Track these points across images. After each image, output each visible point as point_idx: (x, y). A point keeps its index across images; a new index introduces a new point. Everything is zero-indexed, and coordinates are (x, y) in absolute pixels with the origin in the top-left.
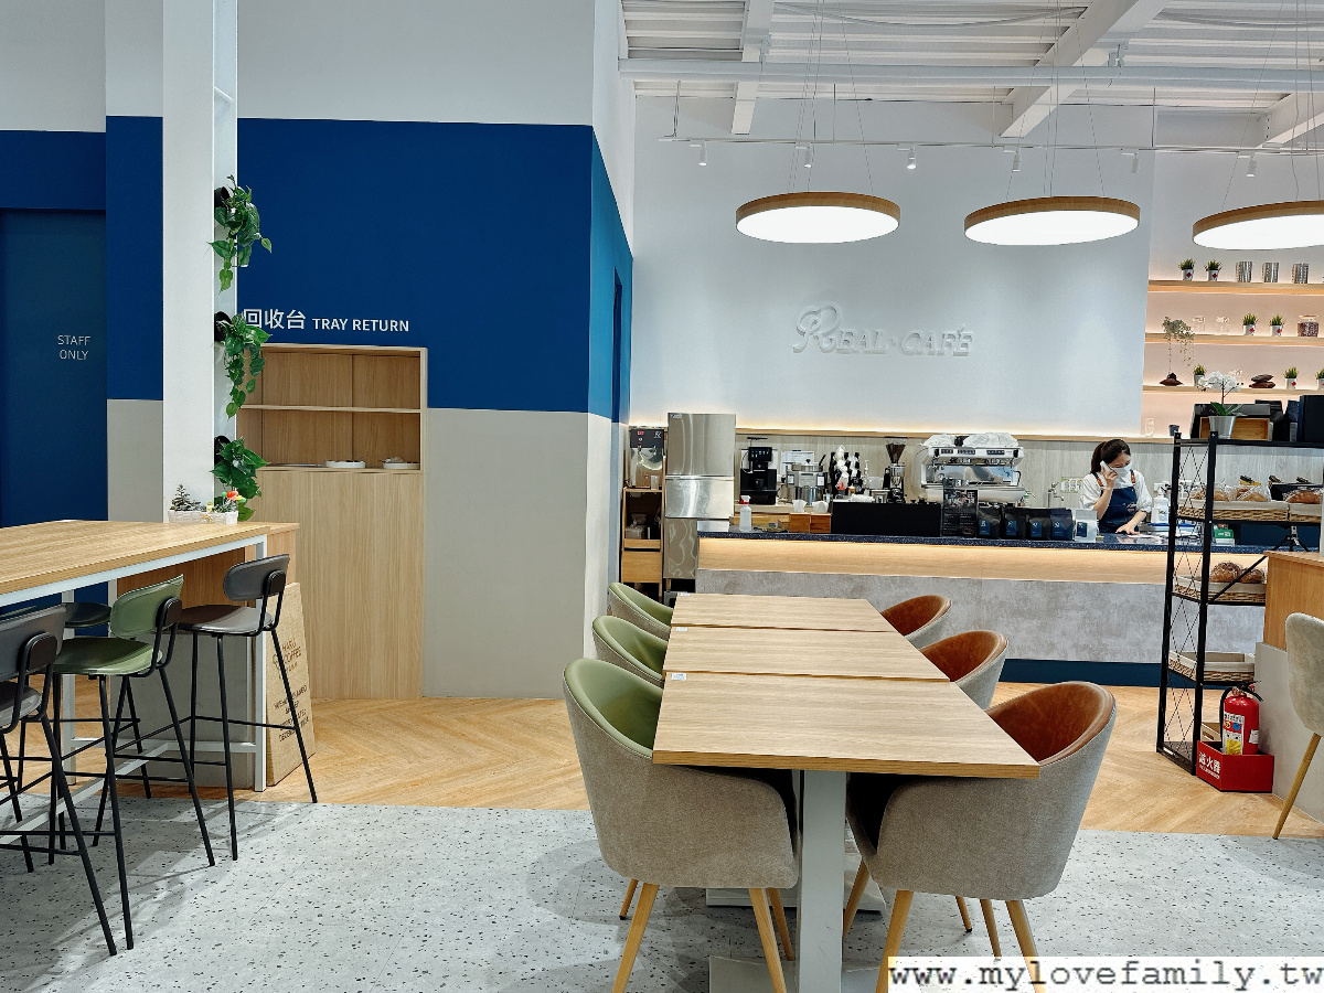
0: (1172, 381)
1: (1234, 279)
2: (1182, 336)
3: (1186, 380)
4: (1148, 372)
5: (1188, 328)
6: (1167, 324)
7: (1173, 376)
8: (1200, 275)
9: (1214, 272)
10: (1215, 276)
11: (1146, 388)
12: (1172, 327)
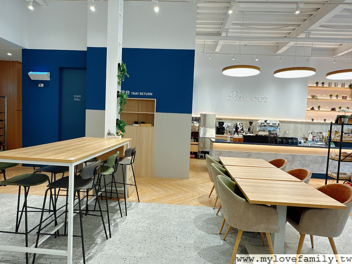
0: (313, 109)
1: (328, 86)
2: (316, 99)
3: (316, 109)
4: (308, 106)
5: (316, 97)
6: (312, 96)
7: (313, 108)
8: (320, 85)
9: (323, 84)
10: (323, 85)
11: (307, 110)
12: (313, 97)
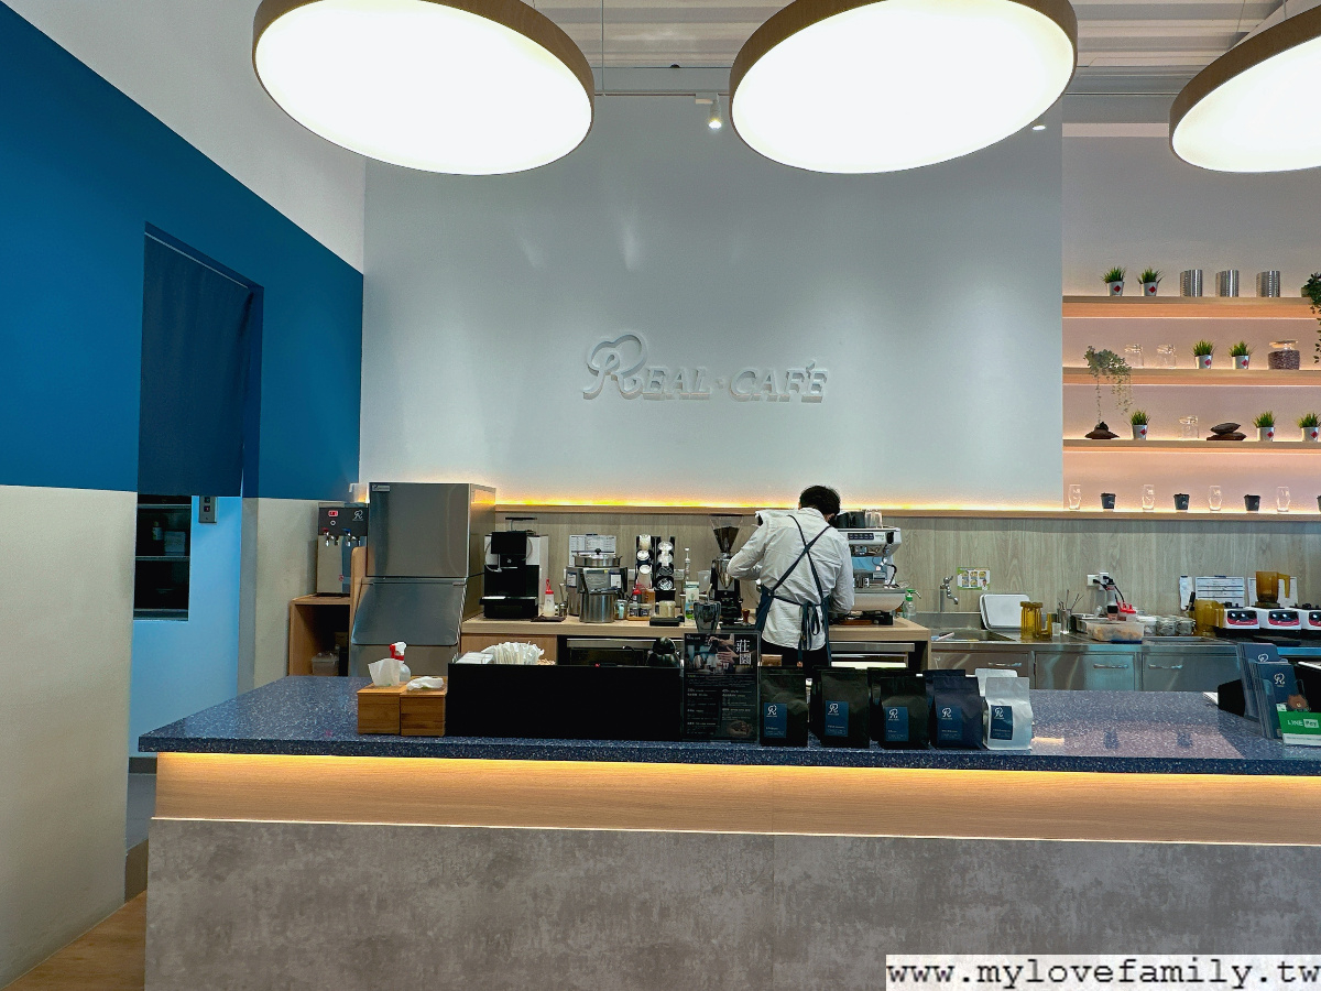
1: (1177, 293)
2: (1113, 371)
3: (1123, 433)
4: (1070, 420)
6: (1091, 355)
7: (1103, 426)
8: (1133, 289)
9: (1152, 284)
10: (1153, 290)
11: (1068, 443)
12: (1101, 361)
